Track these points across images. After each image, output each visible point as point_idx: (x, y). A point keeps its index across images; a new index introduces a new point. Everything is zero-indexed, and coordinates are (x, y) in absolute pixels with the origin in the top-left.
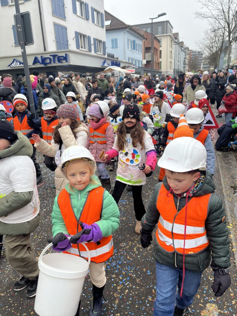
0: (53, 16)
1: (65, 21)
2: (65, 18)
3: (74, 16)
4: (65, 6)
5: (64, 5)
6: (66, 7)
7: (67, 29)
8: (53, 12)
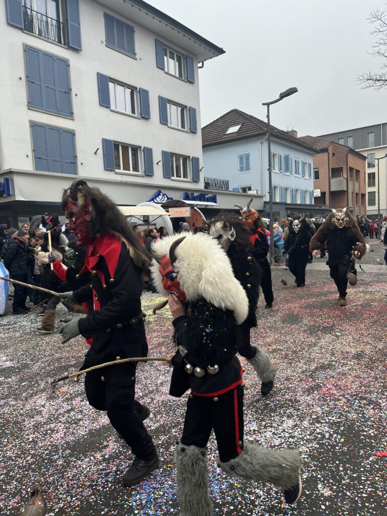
0: (29, 109)
1: (74, 120)
2: (72, 113)
3: (104, 111)
4: (73, 93)
5: (70, 90)
6: (76, 95)
7: (75, 135)
8: (28, 102)
